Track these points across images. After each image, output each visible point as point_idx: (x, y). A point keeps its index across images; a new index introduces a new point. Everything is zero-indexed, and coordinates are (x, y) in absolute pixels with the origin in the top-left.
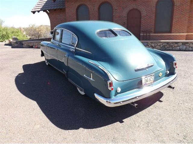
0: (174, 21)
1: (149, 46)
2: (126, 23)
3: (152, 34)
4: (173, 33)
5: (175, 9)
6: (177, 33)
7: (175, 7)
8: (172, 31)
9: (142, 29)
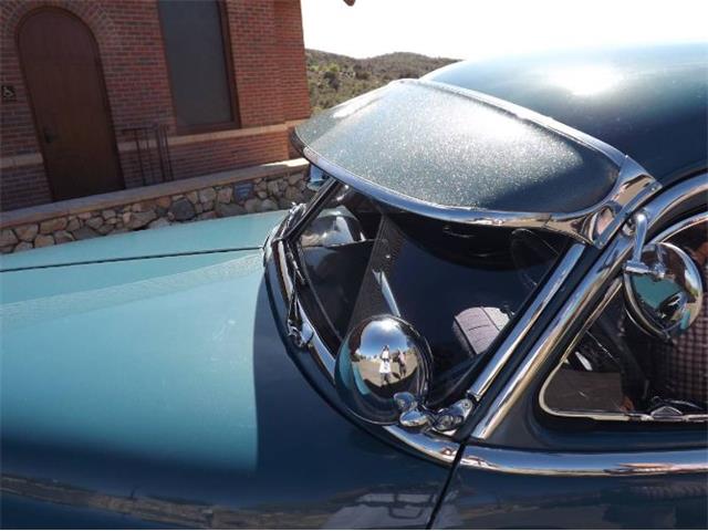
0: (239, 79)
1: (257, 196)
2: (19, 86)
3: (172, 141)
4: (248, 126)
5: (233, 26)
6: (259, 125)
7: (232, 18)
8: (244, 121)
9: (118, 121)
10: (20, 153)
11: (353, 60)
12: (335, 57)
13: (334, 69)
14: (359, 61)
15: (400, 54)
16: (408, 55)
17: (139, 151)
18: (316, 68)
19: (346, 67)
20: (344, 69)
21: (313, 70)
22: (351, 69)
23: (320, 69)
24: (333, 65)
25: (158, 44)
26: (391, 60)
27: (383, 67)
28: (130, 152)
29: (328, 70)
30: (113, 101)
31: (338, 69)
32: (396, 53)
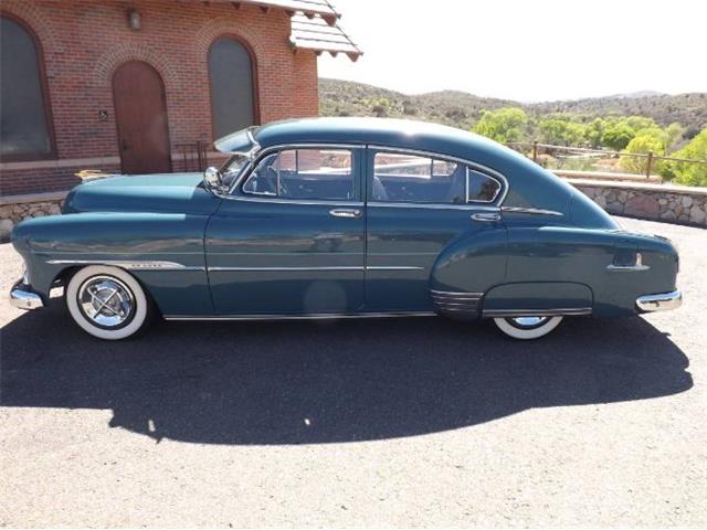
9: (173, 139)
10: (106, 156)
11: (403, 96)
12: (385, 91)
13: (384, 104)
14: (409, 97)
15: (450, 92)
16: (457, 93)
17: (185, 160)
18: (366, 102)
19: (396, 102)
20: (393, 104)
21: (363, 103)
22: (400, 104)
23: (370, 103)
24: (382, 100)
25: (206, 87)
26: (440, 98)
27: (431, 104)
28: (180, 161)
29: (378, 104)
30: (171, 124)
31: (387, 103)
32: (445, 91)
